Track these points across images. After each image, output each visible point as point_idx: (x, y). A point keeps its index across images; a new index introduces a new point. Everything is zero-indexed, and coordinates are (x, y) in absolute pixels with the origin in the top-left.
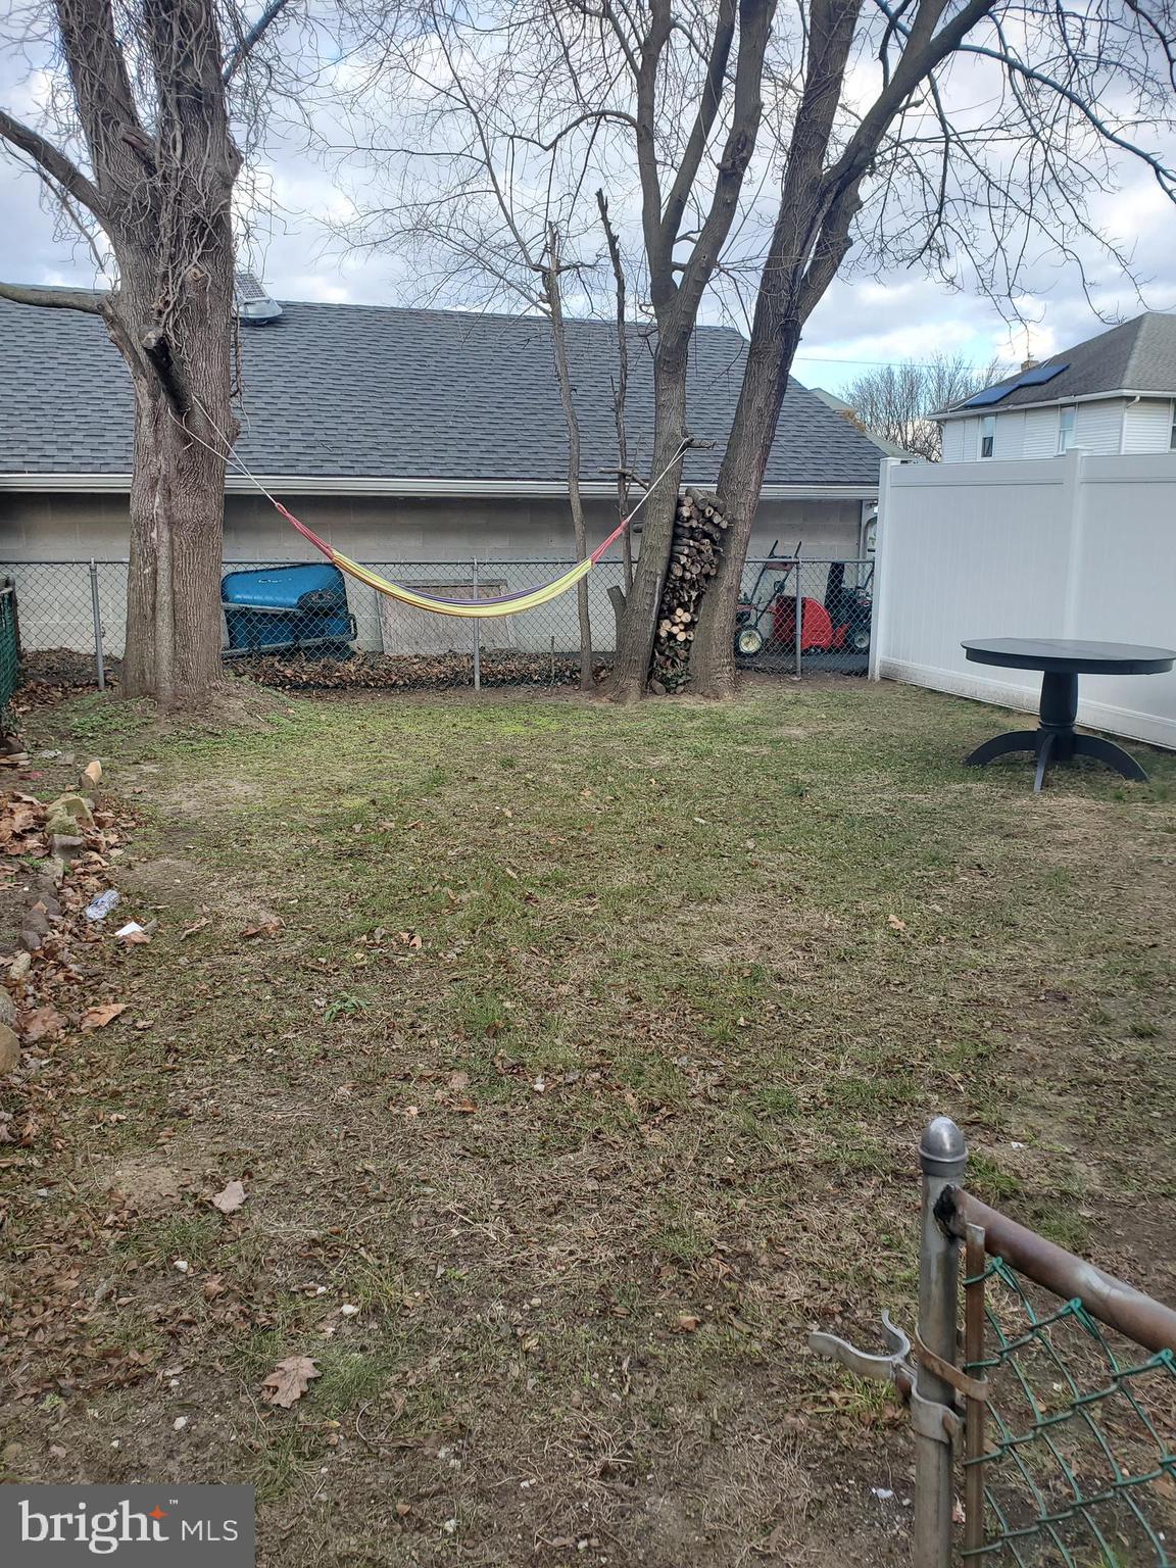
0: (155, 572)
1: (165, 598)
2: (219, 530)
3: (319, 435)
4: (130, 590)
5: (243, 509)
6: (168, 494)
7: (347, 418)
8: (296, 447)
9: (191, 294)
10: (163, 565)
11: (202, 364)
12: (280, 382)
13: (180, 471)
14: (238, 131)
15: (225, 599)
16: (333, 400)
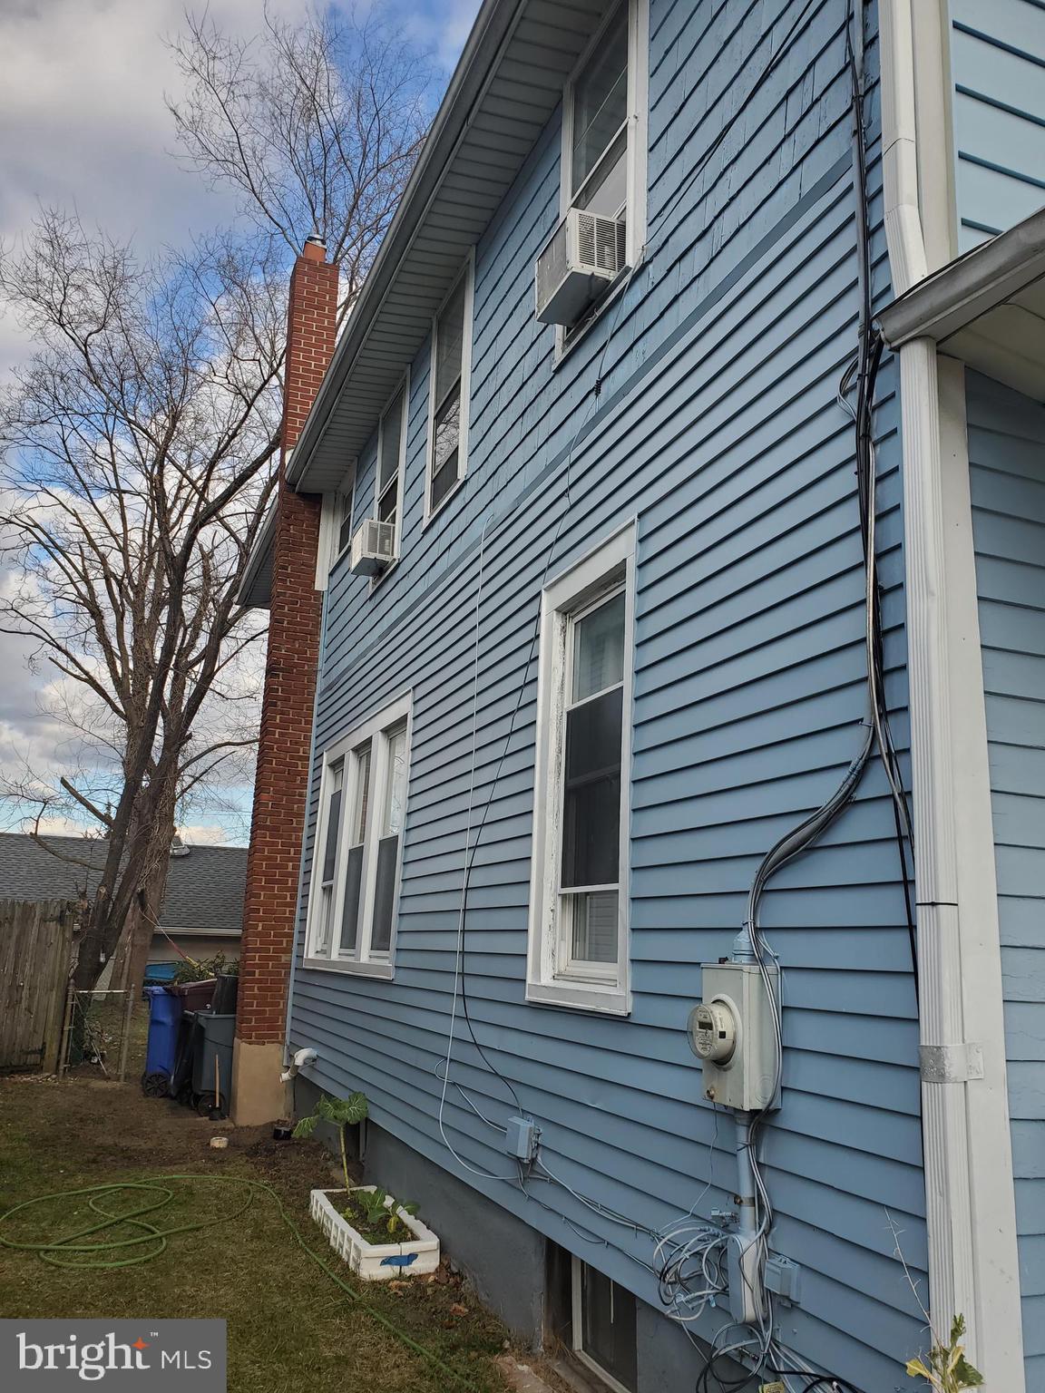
0: (124, 963)
1: (126, 971)
2: (148, 948)
3: (194, 910)
4: (114, 967)
5: (159, 940)
6: (133, 936)
7: (208, 903)
8: (183, 915)
9: (153, 872)
10: (127, 959)
11: (153, 894)
12: (182, 886)
13: (139, 928)
14: (176, 824)
15: (145, 976)
16: (203, 895)
